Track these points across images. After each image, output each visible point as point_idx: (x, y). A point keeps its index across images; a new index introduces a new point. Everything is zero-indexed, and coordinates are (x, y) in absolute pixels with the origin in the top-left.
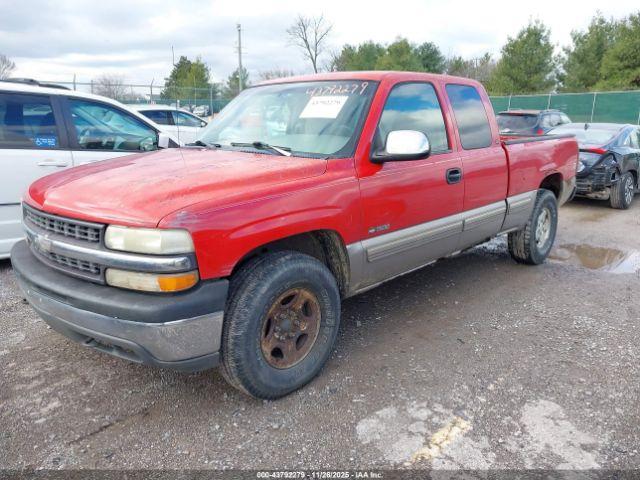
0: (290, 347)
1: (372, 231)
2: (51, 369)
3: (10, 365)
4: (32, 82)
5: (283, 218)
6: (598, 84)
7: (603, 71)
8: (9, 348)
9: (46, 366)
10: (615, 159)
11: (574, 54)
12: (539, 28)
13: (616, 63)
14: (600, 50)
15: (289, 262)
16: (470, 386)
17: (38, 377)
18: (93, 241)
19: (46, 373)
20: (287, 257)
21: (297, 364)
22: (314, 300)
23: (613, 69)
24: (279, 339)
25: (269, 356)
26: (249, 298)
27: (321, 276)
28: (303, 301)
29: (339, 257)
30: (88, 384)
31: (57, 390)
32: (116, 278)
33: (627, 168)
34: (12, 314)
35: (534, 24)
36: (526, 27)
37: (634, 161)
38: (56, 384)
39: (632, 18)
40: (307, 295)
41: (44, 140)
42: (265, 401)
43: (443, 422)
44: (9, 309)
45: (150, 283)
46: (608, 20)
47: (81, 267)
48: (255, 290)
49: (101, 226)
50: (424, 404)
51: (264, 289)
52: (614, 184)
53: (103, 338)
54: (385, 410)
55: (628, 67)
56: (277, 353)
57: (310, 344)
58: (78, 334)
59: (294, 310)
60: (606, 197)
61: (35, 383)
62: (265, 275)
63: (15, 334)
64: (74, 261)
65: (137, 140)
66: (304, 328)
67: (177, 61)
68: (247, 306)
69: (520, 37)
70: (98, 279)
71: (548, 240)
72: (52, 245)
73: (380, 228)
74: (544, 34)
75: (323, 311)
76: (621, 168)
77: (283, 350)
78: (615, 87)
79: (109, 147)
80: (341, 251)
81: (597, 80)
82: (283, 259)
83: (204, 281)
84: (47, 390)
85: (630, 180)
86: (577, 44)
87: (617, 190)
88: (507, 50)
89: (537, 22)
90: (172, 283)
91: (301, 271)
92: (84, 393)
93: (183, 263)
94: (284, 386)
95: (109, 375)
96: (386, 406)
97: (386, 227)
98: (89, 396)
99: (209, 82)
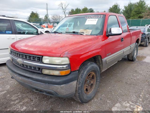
0: (89, 88)
1: (107, 55)
2: (20, 96)
3: (8, 96)
4: (4, 16)
5: (90, 53)
6: (131, 18)
7: (132, 15)
8: (6, 90)
9: (18, 96)
10: (145, 35)
11: (125, 11)
12: (117, 5)
13: (135, 13)
14: (131, 10)
15: (90, 65)
16: (136, 96)
17: (17, 99)
18: (37, 61)
19: (19, 98)
20: (90, 63)
21: (91, 92)
22: (95, 75)
23: (134, 14)
24: (87, 86)
25: (85, 91)
26: (82, 76)
27: (97, 68)
28: (92, 75)
29: (99, 62)
30: (32, 100)
31: (24, 103)
32: (46, 72)
33: (147, 37)
34: (4, 80)
35: (116, 4)
36: (114, 5)
37: (149, 35)
38: (23, 101)
39: (137, 3)
40: (93, 73)
41: (9, 32)
42: (84, 103)
43: (134, 107)
44: (3, 79)
45: (57, 73)
46: (132, 3)
47: (33, 68)
48: (83, 73)
49: (41, 57)
50: (126, 102)
51: (85, 73)
52: (145, 41)
53: (42, 89)
54: (117, 104)
55: (137, 14)
56: (87, 90)
57: (94, 87)
58: (33, 88)
59: (90, 77)
60: (143, 44)
61: (17, 101)
62: (85, 69)
63: (7, 86)
64: (27, 66)
65: (32, 32)
66: (92, 82)
67: (31, 13)
68: (82, 78)
69: (113, 7)
70: (39, 72)
71: (136, 55)
72: (23, 62)
73: (109, 54)
74: (118, 6)
75: (97, 77)
76: (146, 37)
77: (88, 89)
78: (135, 18)
79: (24, 33)
80: (100, 61)
81: (131, 17)
82: (89, 64)
83: (72, 72)
84: (21, 103)
85: (148, 40)
86: (125, 9)
87: (145, 42)
88: (110, 10)
89: (117, 3)
90: (64, 73)
91: (93, 67)
92: (32, 104)
93: (66, 67)
94: (89, 99)
95: (38, 97)
96: (117, 103)
97: (110, 53)
98: (34, 104)
99: (39, 18)
